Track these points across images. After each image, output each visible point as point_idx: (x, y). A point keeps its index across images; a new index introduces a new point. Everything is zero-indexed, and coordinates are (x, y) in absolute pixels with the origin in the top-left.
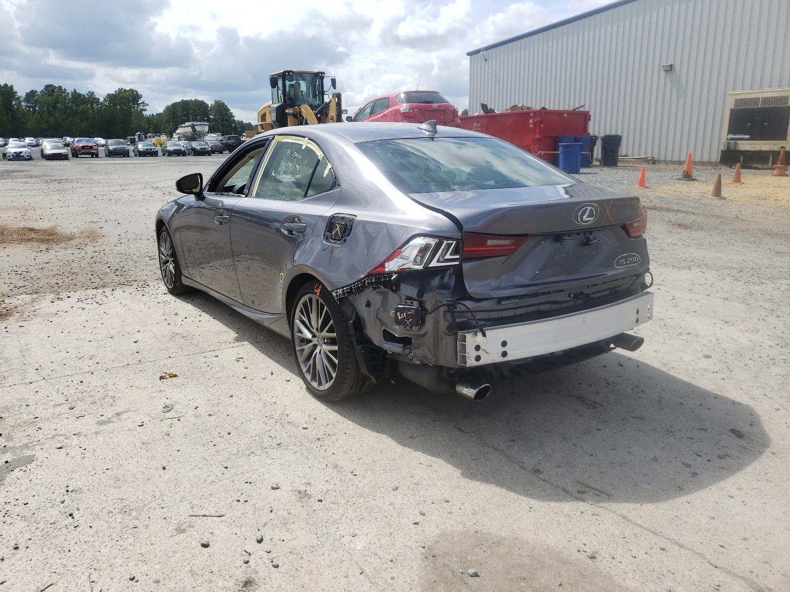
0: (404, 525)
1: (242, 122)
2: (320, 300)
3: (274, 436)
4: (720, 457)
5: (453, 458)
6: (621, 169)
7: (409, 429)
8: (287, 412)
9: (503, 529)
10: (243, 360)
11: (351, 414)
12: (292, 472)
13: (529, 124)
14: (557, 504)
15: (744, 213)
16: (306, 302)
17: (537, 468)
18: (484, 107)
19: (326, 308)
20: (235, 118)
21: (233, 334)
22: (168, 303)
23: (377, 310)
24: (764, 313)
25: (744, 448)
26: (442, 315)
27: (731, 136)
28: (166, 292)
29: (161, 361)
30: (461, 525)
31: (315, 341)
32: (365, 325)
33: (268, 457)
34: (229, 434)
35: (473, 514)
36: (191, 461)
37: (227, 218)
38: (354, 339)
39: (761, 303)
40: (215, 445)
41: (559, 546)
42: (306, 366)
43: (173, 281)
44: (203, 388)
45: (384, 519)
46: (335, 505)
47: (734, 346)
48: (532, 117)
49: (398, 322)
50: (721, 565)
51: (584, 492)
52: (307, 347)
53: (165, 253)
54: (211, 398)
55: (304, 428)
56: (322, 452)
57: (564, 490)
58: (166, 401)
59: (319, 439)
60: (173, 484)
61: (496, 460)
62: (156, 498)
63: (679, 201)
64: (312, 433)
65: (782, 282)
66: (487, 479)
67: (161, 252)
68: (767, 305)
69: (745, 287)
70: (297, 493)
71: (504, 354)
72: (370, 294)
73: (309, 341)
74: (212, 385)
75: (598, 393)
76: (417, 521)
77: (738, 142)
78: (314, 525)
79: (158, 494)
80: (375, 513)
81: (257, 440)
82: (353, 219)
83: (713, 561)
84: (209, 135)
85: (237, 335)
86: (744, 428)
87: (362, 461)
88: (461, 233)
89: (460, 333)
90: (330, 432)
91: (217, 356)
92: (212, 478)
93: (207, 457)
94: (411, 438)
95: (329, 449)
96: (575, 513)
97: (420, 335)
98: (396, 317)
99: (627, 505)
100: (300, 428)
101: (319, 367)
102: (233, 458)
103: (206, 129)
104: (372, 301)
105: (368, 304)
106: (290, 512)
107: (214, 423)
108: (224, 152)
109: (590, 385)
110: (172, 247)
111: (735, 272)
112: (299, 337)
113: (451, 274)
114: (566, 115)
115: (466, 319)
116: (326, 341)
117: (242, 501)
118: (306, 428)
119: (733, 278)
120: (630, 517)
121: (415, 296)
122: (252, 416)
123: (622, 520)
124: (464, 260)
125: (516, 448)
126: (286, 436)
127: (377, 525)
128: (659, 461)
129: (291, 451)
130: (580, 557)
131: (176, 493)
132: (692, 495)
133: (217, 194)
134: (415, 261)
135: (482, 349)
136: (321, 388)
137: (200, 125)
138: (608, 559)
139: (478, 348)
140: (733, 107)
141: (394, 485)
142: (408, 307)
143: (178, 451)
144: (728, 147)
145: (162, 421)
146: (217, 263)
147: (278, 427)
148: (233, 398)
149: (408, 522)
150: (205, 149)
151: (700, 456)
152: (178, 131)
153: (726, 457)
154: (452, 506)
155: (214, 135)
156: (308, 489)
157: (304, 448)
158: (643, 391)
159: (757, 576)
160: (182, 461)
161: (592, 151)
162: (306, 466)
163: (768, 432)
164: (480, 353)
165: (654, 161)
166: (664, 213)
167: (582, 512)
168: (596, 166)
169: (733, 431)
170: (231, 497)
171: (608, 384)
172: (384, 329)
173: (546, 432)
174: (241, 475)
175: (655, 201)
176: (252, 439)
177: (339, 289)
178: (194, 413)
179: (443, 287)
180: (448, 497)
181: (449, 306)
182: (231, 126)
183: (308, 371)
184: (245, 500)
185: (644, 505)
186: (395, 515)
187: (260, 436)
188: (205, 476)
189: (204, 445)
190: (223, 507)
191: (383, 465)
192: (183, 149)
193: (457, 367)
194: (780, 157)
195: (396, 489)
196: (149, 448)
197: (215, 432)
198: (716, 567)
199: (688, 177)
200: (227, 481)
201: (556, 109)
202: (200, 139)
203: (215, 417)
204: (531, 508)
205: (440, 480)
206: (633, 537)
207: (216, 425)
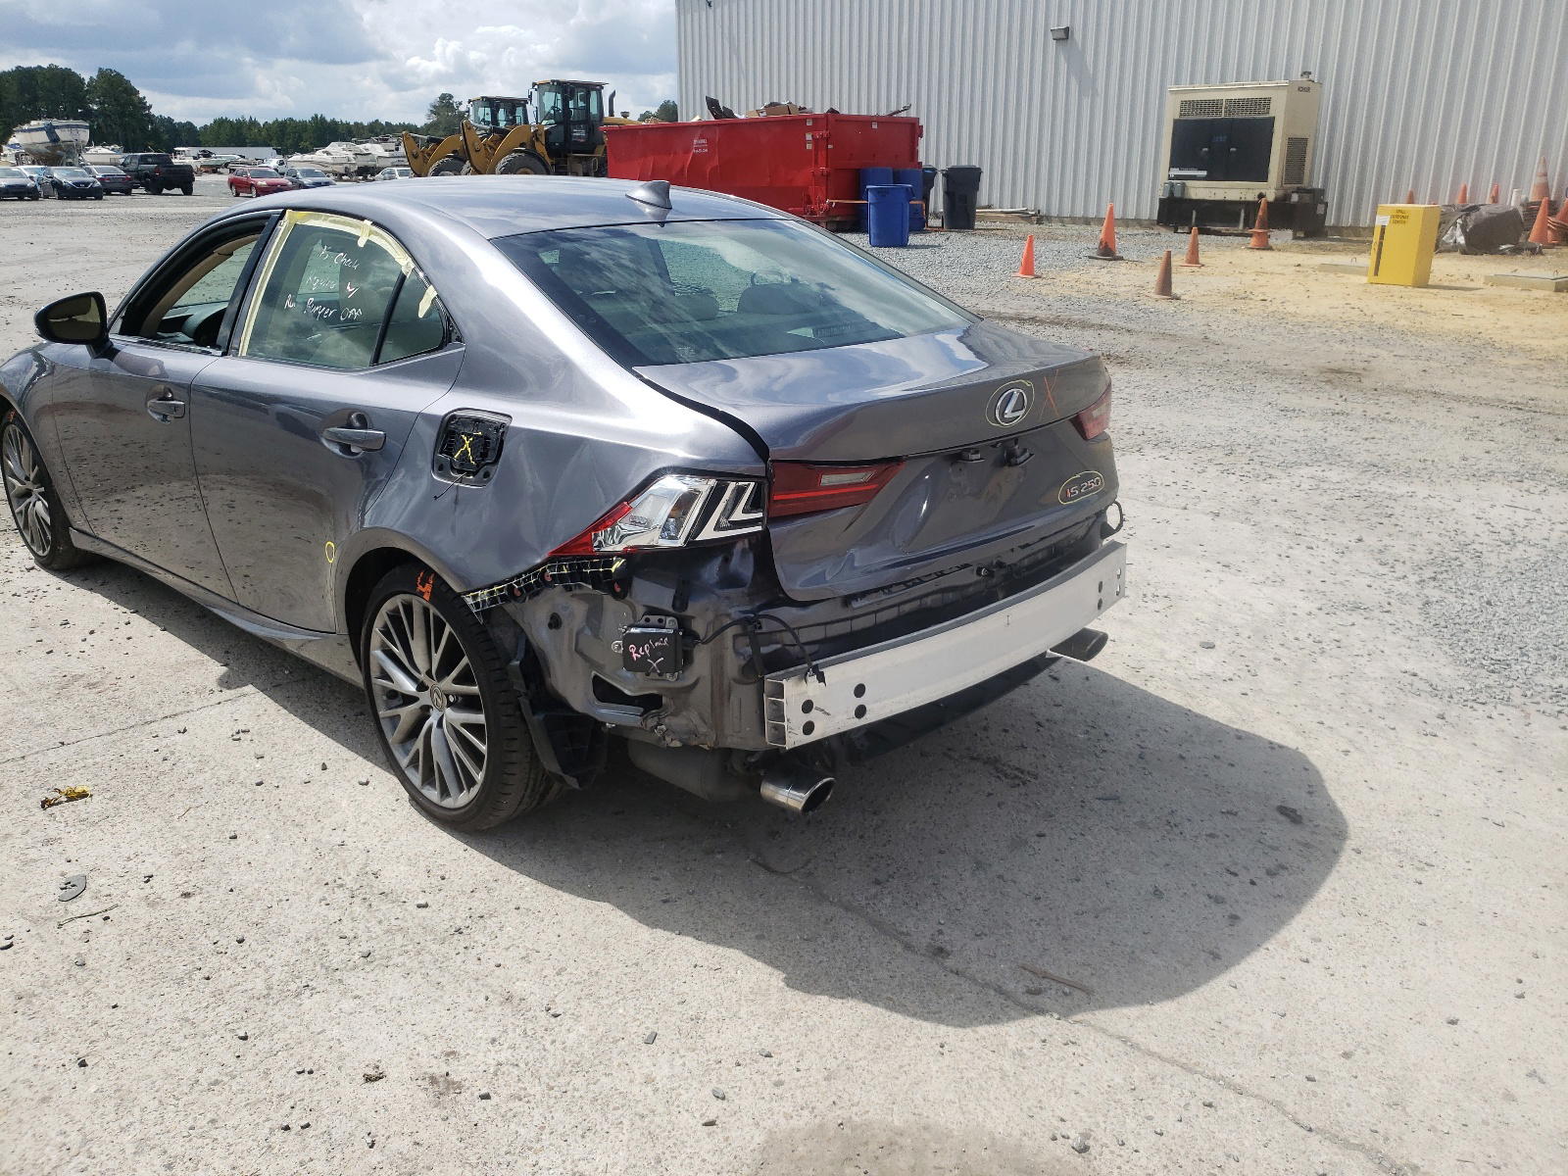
0: (684, 1132)
1: (170, 120)
2: (433, 610)
3: (351, 935)
4: (1270, 873)
5: (764, 946)
6: (982, 235)
7: (657, 879)
8: (375, 868)
9: (895, 1108)
10: (248, 736)
11: (523, 855)
12: (408, 1028)
13: (805, 142)
14: (991, 1029)
15: (1214, 327)
16: (396, 610)
17: (938, 944)
18: (713, 104)
19: (448, 629)
20: (153, 111)
21: (218, 669)
22: (40, 593)
23: (578, 634)
24: (1286, 542)
25: (1307, 845)
26: (729, 643)
27: (1176, 172)
28: (32, 563)
29: (40, 757)
30: (806, 1113)
31: (425, 698)
32: (548, 669)
33: (344, 994)
34: (240, 941)
35: (827, 1079)
36: (150, 1033)
37: (178, 406)
38: (524, 702)
39: (1276, 520)
40: (208, 979)
41: (1014, 1133)
42: (407, 753)
43: (47, 542)
44: (158, 821)
45: (638, 1122)
46: (521, 1103)
47: (1249, 618)
48: (810, 130)
49: (628, 662)
50: (1319, 1125)
51: (1037, 992)
52: (407, 713)
53: (21, 475)
54: (184, 847)
55: (419, 906)
56: (472, 966)
57: (1000, 991)
58: (66, 868)
59: (459, 931)
60: (110, 1105)
61: (853, 936)
62: (73, 1151)
63: (1100, 306)
64: (441, 918)
65: (1302, 472)
66: (841, 991)
67: (7, 471)
68: (1287, 523)
69: (1241, 485)
70: (426, 1084)
71: (861, 711)
72: (556, 599)
73: (409, 699)
74: (182, 812)
75: (1023, 746)
76: (712, 1118)
77: (1189, 183)
78: (481, 1166)
79: (74, 1139)
80: (614, 1109)
81: (313, 950)
82: (503, 425)
83: (1301, 1117)
84: (93, 150)
85: (225, 669)
86: (1299, 801)
87: (565, 978)
88: (765, 461)
89: (769, 680)
90: (482, 910)
91: (185, 731)
92: (212, 1073)
93: (191, 1015)
94: (665, 902)
95: (487, 955)
96: (1030, 1045)
97: (683, 688)
98: (627, 654)
99: (1125, 1011)
100: (411, 907)
101: (439, 757)
102: (259, 1006)
103: (85, 135)
104: (563, 614)
105: (555, 622)
106: (417, 1138)
107: (200, 917)
108: (134, 191)
109: (1006, 731)
110: (37, 460)
111: (1220, 455)
112: (384, 688)
113: (744, 551)
114: (875, 126)
115: (779, 646)
116: (452, 699)
117: (296, 1128)
118: (426, 906)
119: (1219, 467)
120: (1137, 1038)
121: (667, 606)
122: (291, 887)
123: (1122, 1048)
124: (773, 520)
125: (888, 901)
126: (380, 932)
127: (625, 1142)
128: (1165, 896)
129: (399, 970)
130: (1059, 1153)
131: (122, 1130)
132: (1237, 967)
133: (146, 343)
134: (665, 528)
135: (817, 709)
136: (448, 803)
137: (68, 126)
138: (1112, 1148)
139: (808, 707)
140: (1177, 117)
141: (647, 1028)
142: (654, 630)
143: (115, 1007)
144: (1172, 193)
145: (60, 926)
146: (155, 491)
147: (358, 909)
148: (239, 840)
149: (692, 1122)
150: (87, 184)
151: (1236, 875)
152: (12, 140)
153: (1281, 872)
154: (779, 1064)
155: (104, 150)
156: (453, 1064)
157: (428, 958)
158: (1106, 735)
159: (1386, 1139)
160: (126, 1034)
161: (926, 199)
162: (438, 1007)
163: (1340, 805)
164: (813, 716)
165: (1040, 219)
166: (1078, 332)
167: (1044, 1041)
168: (936, 230)
169: (1283, 810)
170: (268, 1120)
171: (1039, 724)
172: (596, 677)
173: (941, 852)
174: (285, 1054)
175: (1057, 305)
176: (298, 949)
177: (482, 589)
178: (143, 894)
179: (730, 581)
180: (767, 1044)
181: (744, 622)
182: (144, 129)
183: (414, 763)
184: (304, 1123)
185: (1157, 1007)
186: (660, 1109)
187: (317, 939)
188: (191, 1071)
189: (180, 982)
190: (249, 1151)
191: (614, 981)
192: (30, 184)
193: (761, 748)
194: (1260, 213)
195: (652, 1039)
196: (35, 1009)
197: (206, 941)
198: (1310, 1130)
199: (1107, 252)
200: (253, 1077)
201: (854, 112)
202: (70, 160)
203: (198, 898)
204: (942, 1047)
205: (743, 1002)
206: (1149, 1083)
207: (205, 920)
